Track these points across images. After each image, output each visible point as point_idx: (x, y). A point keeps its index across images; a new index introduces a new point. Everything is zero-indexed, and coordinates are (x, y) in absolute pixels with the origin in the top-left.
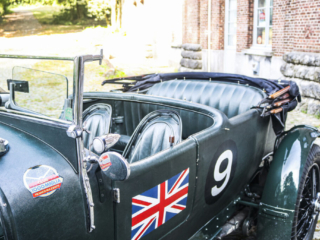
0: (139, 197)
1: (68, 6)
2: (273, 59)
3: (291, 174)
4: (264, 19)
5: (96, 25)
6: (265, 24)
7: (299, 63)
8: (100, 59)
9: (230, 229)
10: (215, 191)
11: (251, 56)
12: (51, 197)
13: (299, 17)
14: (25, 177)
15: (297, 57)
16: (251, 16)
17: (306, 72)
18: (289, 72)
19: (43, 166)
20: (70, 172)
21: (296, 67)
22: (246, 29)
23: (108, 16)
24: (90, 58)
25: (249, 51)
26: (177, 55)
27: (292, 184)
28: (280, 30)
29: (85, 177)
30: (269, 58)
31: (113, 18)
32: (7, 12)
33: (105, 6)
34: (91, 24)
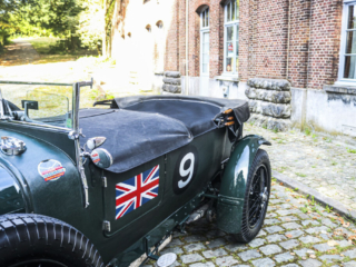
0: (121, 185)
1: (63, 38)
2: (240, 84)
3: (242, 172)
4: (232, 51)
5: (89, 55)
6: (232, 55)
7: (260, 87)
8: (91, 84)
9: (197, 217)
10: (181, 184)
11: (221, 82)
12: (58, 181)
13: (259, 50)
14: (39, 167)
15: (258, 81)
16: (221, 48)
17: (266, 94)
18: (253, 95)
19: (52, 160)
20: (70, 165)
21: (258, 90)
22: (217, 59)
23: (100, 47)
24: (84, 84)
25: (220, 78)
26: (160, 82)
27: (243, 180)
28: (245, 59)
29: (81, 168)
30: (236, 83)
31: (104, 48)
32: (7, 43)
33: (96, 38)
34: (83, 54)
